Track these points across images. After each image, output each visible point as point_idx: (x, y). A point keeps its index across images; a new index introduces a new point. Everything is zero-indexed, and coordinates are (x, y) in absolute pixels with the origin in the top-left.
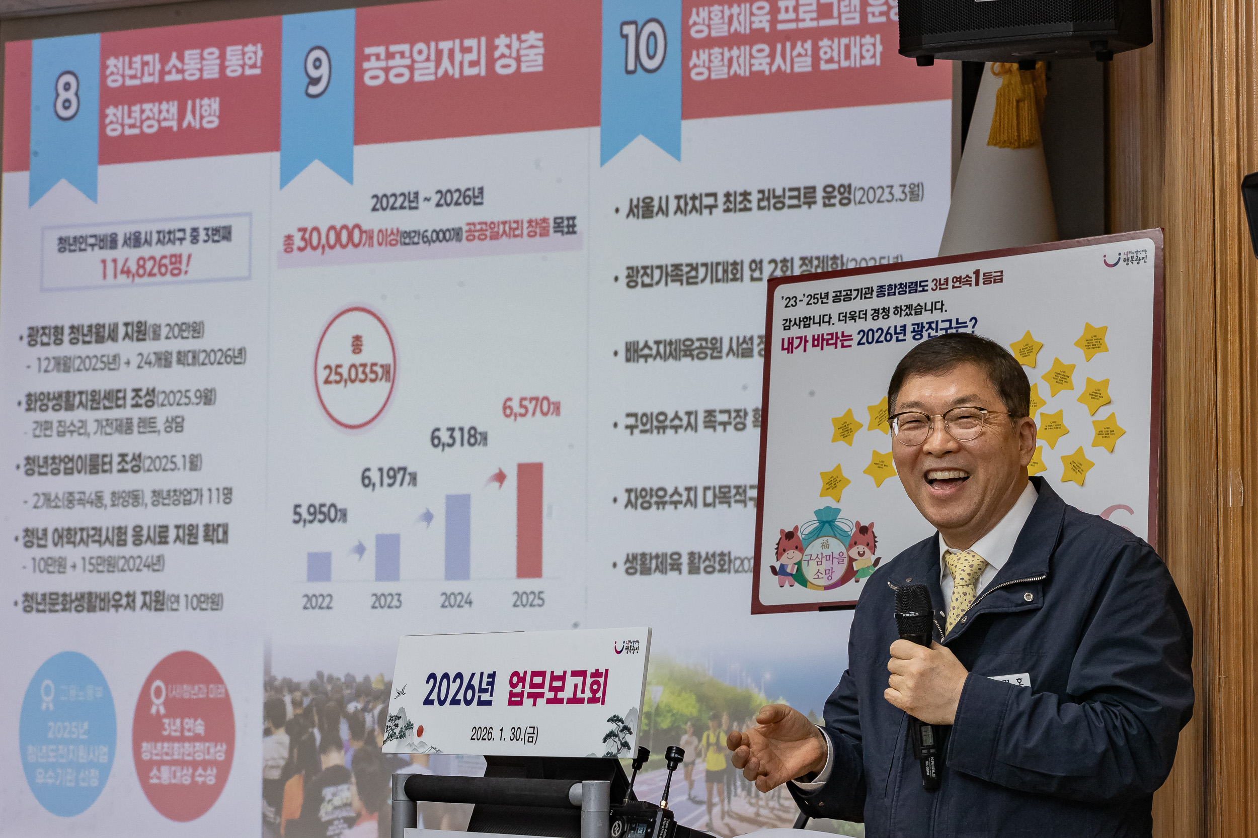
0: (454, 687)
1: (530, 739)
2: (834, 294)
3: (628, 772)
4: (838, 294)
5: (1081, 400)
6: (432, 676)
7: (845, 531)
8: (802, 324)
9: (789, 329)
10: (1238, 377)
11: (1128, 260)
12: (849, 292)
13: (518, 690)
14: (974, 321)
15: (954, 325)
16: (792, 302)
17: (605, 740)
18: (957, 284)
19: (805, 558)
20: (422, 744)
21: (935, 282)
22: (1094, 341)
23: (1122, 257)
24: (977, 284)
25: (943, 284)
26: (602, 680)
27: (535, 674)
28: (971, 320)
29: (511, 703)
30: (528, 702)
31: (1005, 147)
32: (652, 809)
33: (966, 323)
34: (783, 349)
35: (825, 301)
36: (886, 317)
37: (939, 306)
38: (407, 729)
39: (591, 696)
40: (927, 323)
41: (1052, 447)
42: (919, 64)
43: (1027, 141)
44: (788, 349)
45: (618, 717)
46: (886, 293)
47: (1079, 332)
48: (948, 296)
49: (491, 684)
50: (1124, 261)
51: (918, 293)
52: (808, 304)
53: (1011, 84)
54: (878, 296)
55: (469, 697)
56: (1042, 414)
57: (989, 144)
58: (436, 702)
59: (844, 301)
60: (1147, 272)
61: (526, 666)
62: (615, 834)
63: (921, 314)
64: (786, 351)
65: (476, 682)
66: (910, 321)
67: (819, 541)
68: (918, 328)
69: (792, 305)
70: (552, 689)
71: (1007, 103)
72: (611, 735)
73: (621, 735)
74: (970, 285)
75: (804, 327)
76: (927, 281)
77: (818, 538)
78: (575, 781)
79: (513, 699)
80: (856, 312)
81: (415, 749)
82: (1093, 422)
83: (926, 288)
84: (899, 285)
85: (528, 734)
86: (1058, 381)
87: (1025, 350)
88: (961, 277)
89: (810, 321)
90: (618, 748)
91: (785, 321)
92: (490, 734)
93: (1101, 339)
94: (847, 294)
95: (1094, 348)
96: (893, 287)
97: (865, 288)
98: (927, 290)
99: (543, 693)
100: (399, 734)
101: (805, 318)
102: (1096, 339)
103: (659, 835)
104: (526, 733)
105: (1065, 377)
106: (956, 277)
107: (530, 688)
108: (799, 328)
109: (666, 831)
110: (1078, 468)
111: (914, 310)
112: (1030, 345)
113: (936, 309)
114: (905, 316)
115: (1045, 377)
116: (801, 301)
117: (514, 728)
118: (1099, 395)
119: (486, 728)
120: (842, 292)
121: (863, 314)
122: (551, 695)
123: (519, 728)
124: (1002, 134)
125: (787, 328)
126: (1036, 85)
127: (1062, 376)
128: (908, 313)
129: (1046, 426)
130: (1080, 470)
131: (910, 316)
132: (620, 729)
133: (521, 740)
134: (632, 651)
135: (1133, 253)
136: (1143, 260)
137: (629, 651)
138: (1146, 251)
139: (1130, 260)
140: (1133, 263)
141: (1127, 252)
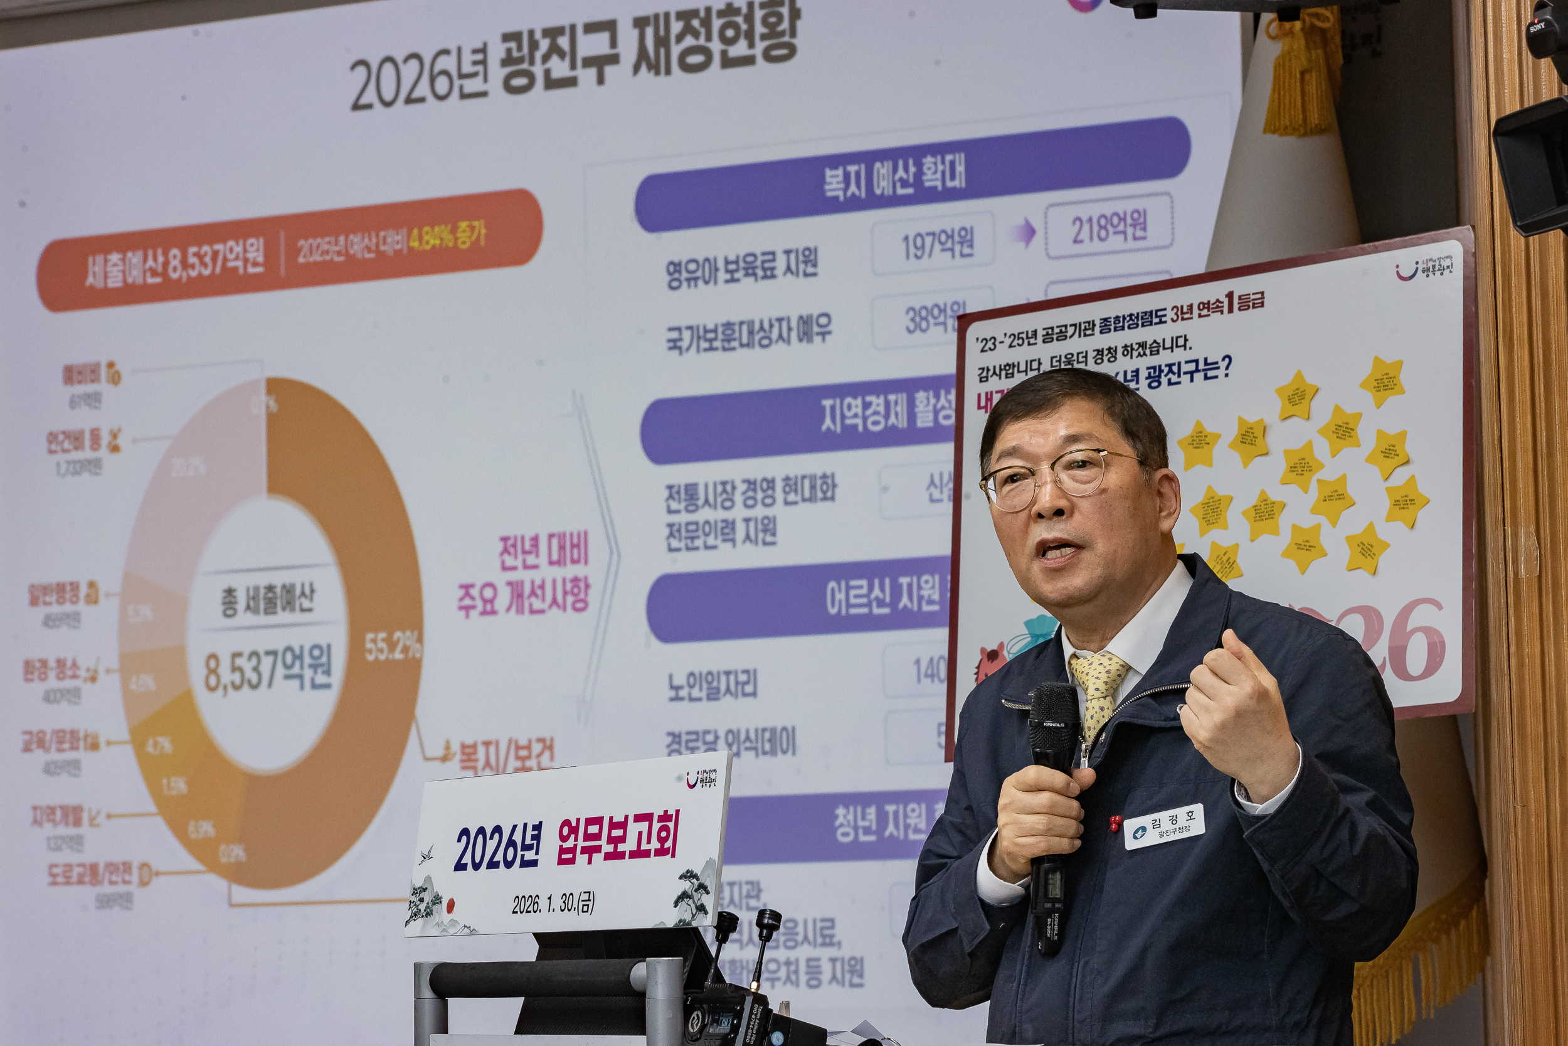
0: (491, 845)
1: (585, 908)
2: (1044, 332)
3: (712, 945)
4: (1050, 331)
5: (1370, 459)
6: (465, 832)
8: (1003, 373)
9: (987, 380)
10: (1529, 403)
11: (1428, 270)
12: (1063, 329)
13: (569, 844)
14: (1227, 360)
15: (1201, 366)
16: (990, 344)
17: (676, 904)
18: (1205, 312)
20: (454, 922)
21: (1175, 310)
22: (1385, 381)
23: (1421, 267)
24: (1231, 310)
25: (1187, 313)
26: (671, 825)
27: (590, 821)
28: (1223, 359)
29: (561, 862)
30: (582, 859)
31: (1286, 134)
32: (740, 992)
33: (1217, 363)
34: (979, 407)
35: (1032, 341)
36: (1112, 359)
37: (1181, 342)
38: (434, 904)
39: (658, 846)
40: (1166, 365)
41: (1334, 525)
42: (1138, 16)
43: (1316, 124)
45: (692, 872)
46: (1112, 328)
47: (1365, 370)
48: (1191, 328)
49: (536, 838)
50: (1423, 272)
51: (1154, 327)
52: (1010, 346)
53: (1293, 50)
54: (1101, 332)
55: (510, 857)
56: (1319, 481)
57: (1265, 131)
58: (470, 866)
59: (1058, 340)
60: (1454, 282)
61: (578, 812)
62: (693, 1028)
63: (1158, 353)
64: (984, 410)
65: (518, 837)
66: (1144, 364)
68: (1155, 372)
69: (990, 349)
70: (611, 840)
71: (1287, 74)
72: (684, 896)
73: (696, 896)
74: (1222, 312)
75: (1007, 378)
76: (1165, 309)
78: (638, 959)
79: (564, 856)
80: (1073, 355)
81: (444, 930)
82: (1387, 489)
83: (1164, 319)
84: (1128, 316)
85: (582, 901)
86: (1340, 435)
87: (1296, 396)
88: (1209, 302)
89: (1013, 369)
90: (692, 913)
91: (981, 371)
92: (536, 904)
93: (1394, 377)
94: (1061, 331)
95: (1385, 390)
96: (1121, 319)
97: (1084, 323)
98: (1165, 322)
99: (600, 846)
100: (425, 911)
101: (1008, 365)
102: (1389, 378)
103: (748, 1028)
104: (580, 901)
105: (1349, 430)
106: (1202, 303)
107: (585, 840)
108: (1000, 378)
109: (757, 1021)
110: (1369, 552)
111: (1149, 348)
112: (1301, 390)
113: (1177, 346)
114: (1137, 357)
115: (1322, 432)
116: (1001, 342)
117: (565, 894)
118: (1393, 452)
119: (531, 896)
120: (1055, 328)
121: (1083, 357)
122: (610, 848)
123: (572, 894)
124: (1282, 118)
125: (983, 379)
126: (1328, 49)
127: (1344, 429)
128: (1142, 353)
129: (1325, 497)
130: (1371, 554)
131: (1144, 357)
132: (694, 889)
133: (575, 910)
134: (708, 784)
135: (1435, 261)
136: (1448, 270)
137: (704, 784)
138: (1452, 257)
139: (1431, 269)
140: (1434, 274)
141: (1427, 260)
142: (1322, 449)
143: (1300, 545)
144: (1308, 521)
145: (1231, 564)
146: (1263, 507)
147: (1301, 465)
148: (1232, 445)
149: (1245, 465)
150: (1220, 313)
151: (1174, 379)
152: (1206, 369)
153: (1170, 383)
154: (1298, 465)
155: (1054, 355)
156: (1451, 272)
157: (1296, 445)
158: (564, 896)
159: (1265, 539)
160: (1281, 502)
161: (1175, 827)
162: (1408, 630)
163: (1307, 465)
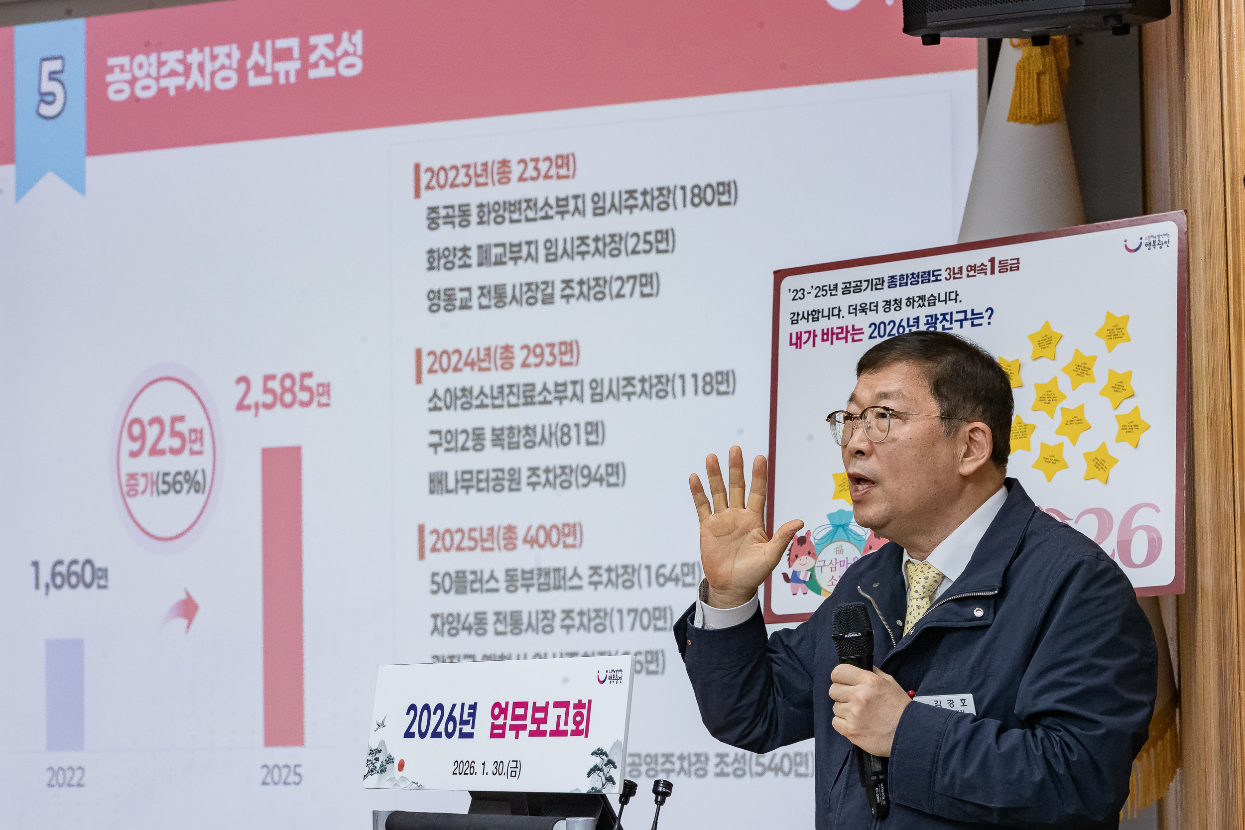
0: (435, 719)
1: (513, 774)
2: (844, 286)
3: (616, 806)
4: (848, 285)
5: (1103, 393)
6: (413, 707)
7: (859, 536)
8: (810, 317)
9: (797, 323)
11: (1150, 244)
12: (859, 284)
13: (500, 722)
14: (990, 311)
15: (969, 316)
16: (799, 294)
17: (589, 775)
18: (972, 273)
19: (818, 564)
20: (404, 779)
21: (948, 271)
22: (1116, 331)
23: (1144, 242)
24: (993, 272)
25: (958, 273)
26: (585, 712)
27: (517, 705)
28: (987, 311)
29: (493, 736)
30: (510, 734)
31: (1025, 123)
33: (981, 314)
34: (791, 344)
35: (834, 292)
36: (898, 309)
37: (953, 296)
38: (388, 763)
39: (574, 728)
40: (941, 315)
41: (1074, 443)
42: (925, 43)
43: (1048, 115)
44: (796, 344)
45: (602, 750)
46: (898, 284)
47: (1100, 322)
48: (961, 285)
49: (473, 715)
50: (1146, 245)
51: (931, 284)
52: (816, 296)
53: (1031, 56)
54: (889, 287)
55: (450, 730)
56: (1062, 409)
57: (1009, 120)
58: (417, 735)
59: (854, 292)
60: (1171, 254)
61: (508, 697)
63: (935, 305)
64: (795, 346)
65: (457, 714)
66: (923, 312)
67: (833, 546)
68: (932, 320)
69: (800, 298)
70: (534, 721)
71: (1027, 75)
72: (595, 769)
73: (606, 769)
74: (986, 274)
75: (813, 321)
76: (940, 270)
77: (831, 543)
78: (558, 818)
79: (495, 731)
80: (866, 304)
81: (396, 784)
82: (1117, 416)
83: (939, 278)
84: (911, 274)
85: (511, 768)
86: (1079, 373)
87: (1044, 342)
88: (975, 265)
89: (818, 314)
90: (602, 783)
91: (793, 315)
92: (472, 768)
93: (1123, 328)
94: (857, 285)
95: (1115, 338)
96: (905, 277)
97: (876, 279)
98: (940, 280)
99: (526, 725)
100: (380, 768)
101: (814, 311)
102: (1118, 329)
104: (509, 767)
105: (1086, 369)
106: (970, 266)
107: (512, 720)
108: (808, 322)
110: (1102, 466)
111: (927, 301)
112: (1049, 336)
113: (950, 300)
114: (918, 307)
115: (1065, 370)
116: (809, 293)
118: (1121, 388)
119: (468, 762)
120: (852, 283)
121: (874, 306)
122: (534, 727)
123: (502, 762)
124: (1022, 110)
125: (794, 322)
126: (1057, 55)
127: (1083, 368)
128: (921, 305)
129: (1067, 422)
130: (1104, 467)
131: (923, 307)
132: (604, 764)
133: (504, 775)
134: (615, 681)
135: (1155, 237)
136: (1166, 245)
137: (612, 681)
138: (1168, 235)
139: (1152, 244)
140: (1155, 248)
141: (1149, 236)
142: (1065, 383)
143: (1047, 459)
144: (1053, 440)
146: (1018, 428)
147: (1048, 396)
150: (984, 274)
151: (947, 325)
152: (973, 318)
154: (1046, 396)
155: (851, 304)
156: (1168, 246)
157: (1045, 379)
158: (496, 763)
160: (1032, 425)
162: (1132, 528)
163: (1052, 396)
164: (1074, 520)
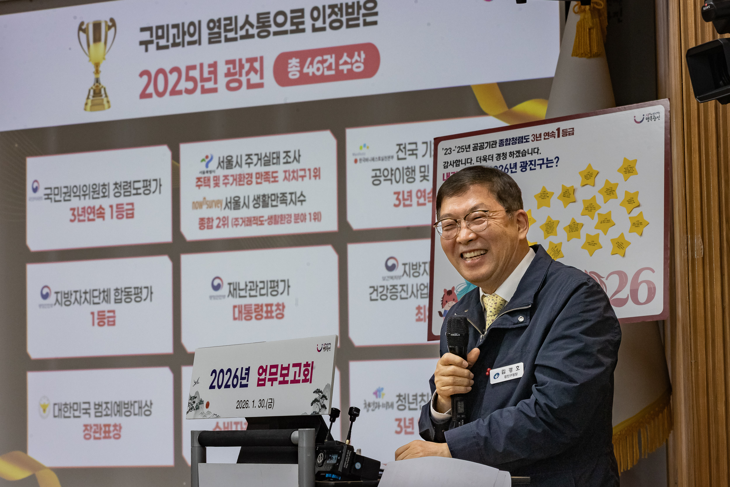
0: (226, 377)
1: (270, 406)
2: (474, 146)
3: (328, 423)
4: (476, 145)
5: (622, 204)
6: (214, 371)
8: (455, 164)
9: (447, 168)
11: (649, 118)
12: (482, 144)
13: (263, 377)
14: (557, 159)
15: (545, 161)
16: (448, 151)
17: (312, 405)
18: (547, 137)
20: (209, 413)
21: (533, 136)
22: (629, 169)
23: (645, 117)
24: (559, 136)
25: (539, 137)
26: (310, 368)
27: (272, 367)
28: (555, 159)
29: (259, 385)
30: (268, 384)
31: (582, 57)
32: (341, 445)
33: (552, 160)
35: (468, 150)
36: (504, 158)
37: (536, 150)
38: (200, 404)
39: (304, 378)
40: (529, 161)
41: (605, 234)
42: (518, 3)
43: (596, 53)
45: (319, 390)
46: (505, 144)
47: (620, 164)
48: (541, 144)
49: (247, 374)
50: (646, 119)
51: (524, 144)
52: (458, 152)
53: (585, 19)
54: (499, 146)
55: (235, 383)
56: (599, 214)
57: (572, 55)
58: (216, 387)
59: (480, 149)
60: (661, 124)
61: (267, 363)
62: (319, 461)
63: (525, 156)
65: (239, 374)
66: (519, 160)
68: (524, 164)
69: (449, 153)
70: (282, 375)
71: (583, 29)
72: (316, 401)
73: (321, 401)
74: (555, 137)
75: (456, 166)
76: (529, 136)
78: (294, 429)
79: (260, 383)
80: (486, 156)
81: (205, 416)
82: (630, 218)
83: (528, 140)
84: (512, 139)
85: (269, 403)
86: (608, 193)
87: (588, 176)
88: (549, 133)
89: (459, 163)
90: (319, 408)
91: (444, 163)
92: (247, 404)
93: (633, 167)
95: (629, 173)
96: (509, 140)
97: (492, 142)
98: (529, 142)
99: (277, 378)
100: (196, 407)
101: (457, 160)
102: (630, 167)
103: (345, 461)
104: (267, 403)
105: (612, 191)
106: (545, 133)
107: (270, 375)
108: (453, 167)
109: (349, 458)
110: (621, 246)
111: (521, 153)
112: (591, 172)
113: (534, 153)
114: (516, 157)
115: (600, 192)
116: (454, 150)
117: (260, 400)
118: (632, 201)
119: (245, 401)
120: (478, 144)
121: (491, 157)
122: (281, 379)
123: (263, 400)
124: (580, 49)
125: (445, 167)
126: (601, 18)
127: (610, 190)
128: (518, 156)
129: (601, 221)
130: (622, 247)
131: (519, 157)
132: (320, 397)
133: (265, 407)
134: (327, 350)
135: (652, 114)
136: (658, 118)
137: (325, 350)
138: (659, 113)
139: (650, 118)
140: (651, 120)
141: (648, 114)
142: (600, 199)
143: (590, 243)
144: (593, 232)
145: (558, 252)
146: (573, 226)
148: (559, 198)
149: (565, 207)
150: (554, 137)
151: (533, 167)
152: (548, 163)
153: (531, 169)
154: (589, 207)
155: (478, 156)
156: (659, 119)
157: (589, 197)
159: (574, 241)
160: (581, 224)
161: (511, 373)
162: (639, 282)
163: (593, 207)
164: (605, 278)
